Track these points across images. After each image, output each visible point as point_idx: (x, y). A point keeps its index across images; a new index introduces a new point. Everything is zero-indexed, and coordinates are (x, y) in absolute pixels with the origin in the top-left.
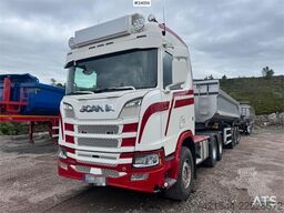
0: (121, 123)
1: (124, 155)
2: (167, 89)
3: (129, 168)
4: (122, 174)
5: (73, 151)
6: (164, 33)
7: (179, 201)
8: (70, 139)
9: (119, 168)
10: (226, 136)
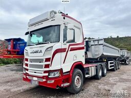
0: (44, 58)
1: (45, 72)
2: (65, 42)
3: (47, 78)
4: (44, 80)
5: (27, 70)
6: (64, 18)
7: (73, 94)
8: (27, 65)
9: (43, 77)
10: (109, 65)
